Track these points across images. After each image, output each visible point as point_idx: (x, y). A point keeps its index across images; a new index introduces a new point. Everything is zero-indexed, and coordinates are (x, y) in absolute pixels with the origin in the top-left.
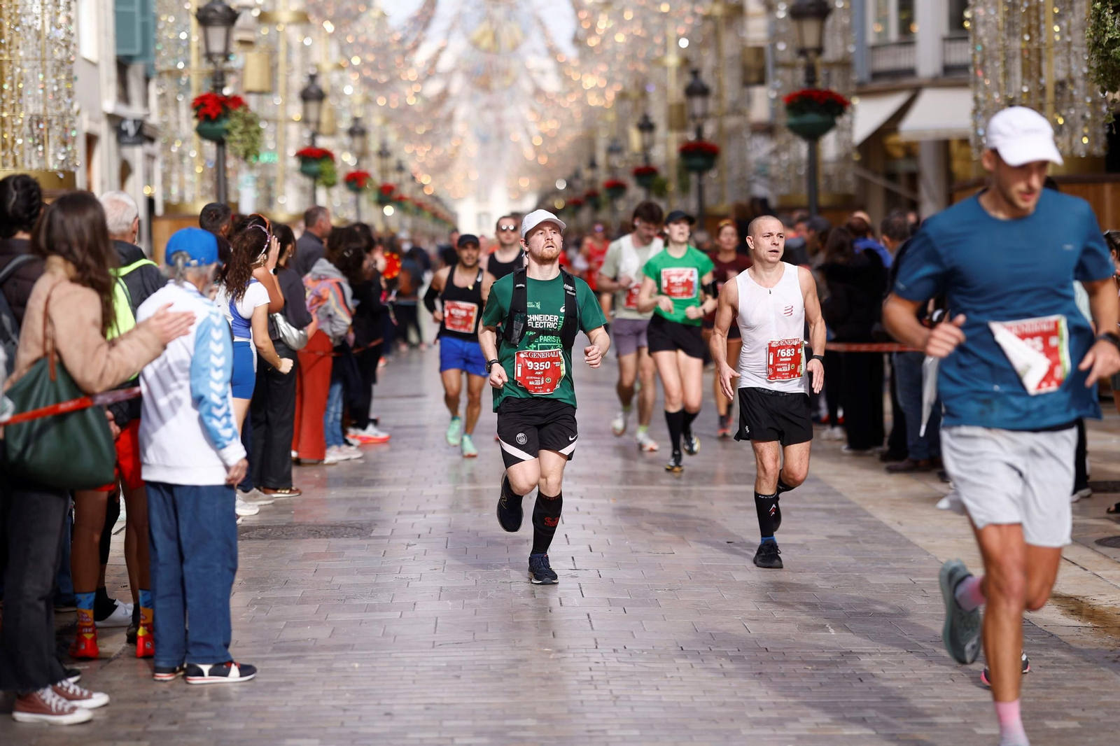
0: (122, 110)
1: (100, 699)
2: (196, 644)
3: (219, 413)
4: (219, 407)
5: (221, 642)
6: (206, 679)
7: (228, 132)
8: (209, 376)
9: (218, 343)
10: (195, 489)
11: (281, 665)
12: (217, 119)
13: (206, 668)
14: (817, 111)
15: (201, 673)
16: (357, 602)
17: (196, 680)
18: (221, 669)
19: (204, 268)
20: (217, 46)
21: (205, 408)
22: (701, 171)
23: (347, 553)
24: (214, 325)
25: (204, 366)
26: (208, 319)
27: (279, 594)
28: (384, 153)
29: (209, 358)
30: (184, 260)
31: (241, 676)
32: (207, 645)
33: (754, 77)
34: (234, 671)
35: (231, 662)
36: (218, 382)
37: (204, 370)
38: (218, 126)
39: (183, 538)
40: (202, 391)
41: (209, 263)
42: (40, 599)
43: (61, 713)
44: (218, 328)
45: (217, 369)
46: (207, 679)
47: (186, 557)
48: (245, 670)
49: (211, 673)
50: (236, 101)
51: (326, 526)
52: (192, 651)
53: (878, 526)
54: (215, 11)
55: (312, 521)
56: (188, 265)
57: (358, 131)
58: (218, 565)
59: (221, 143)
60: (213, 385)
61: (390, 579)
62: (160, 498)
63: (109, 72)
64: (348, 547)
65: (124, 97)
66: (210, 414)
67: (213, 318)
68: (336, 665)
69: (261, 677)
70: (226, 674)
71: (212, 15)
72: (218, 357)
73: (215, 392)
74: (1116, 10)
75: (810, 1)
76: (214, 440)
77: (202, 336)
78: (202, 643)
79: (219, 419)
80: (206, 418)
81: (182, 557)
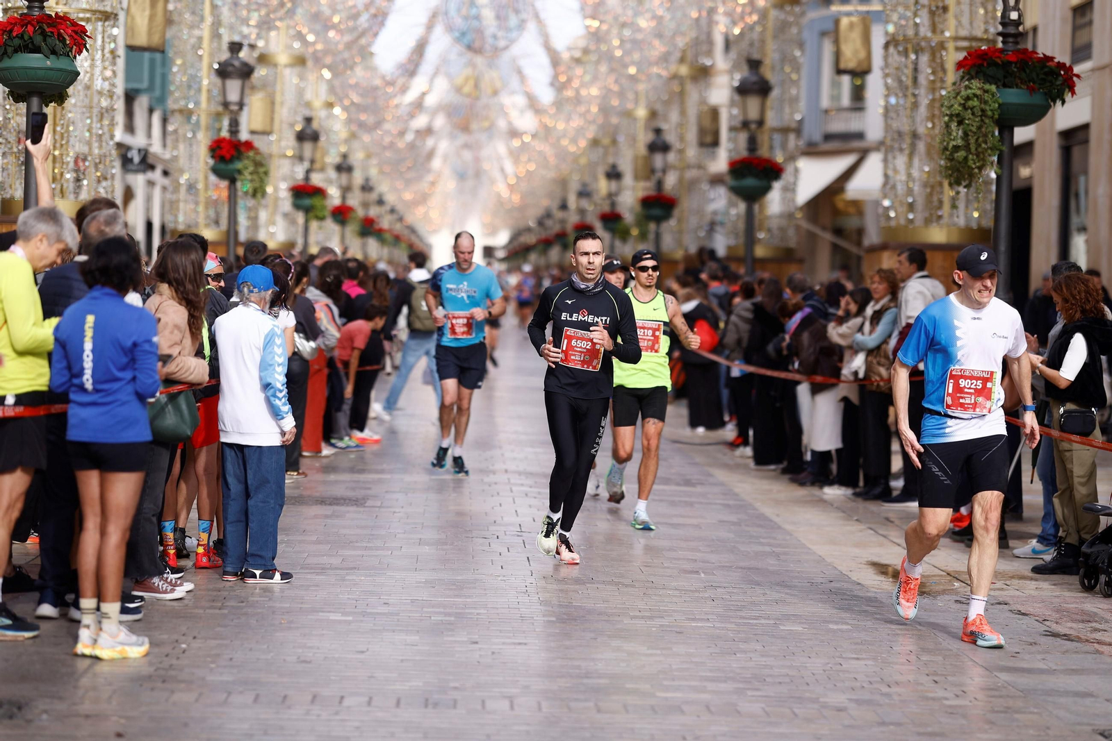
0: (128, 140)
2: (253, 555)
3: (280, 395)
4: (281, 391)
5: (270, 555)
7: (239, 172)
8: (273, 370)
9: (279, 347)
11: (309, 576)
12: (231, 160)
13: (258, 572)
14: (757, 176)
15: (254, 576)
16: (359, 544)
17: (251, 581)
18: (268, 573)
19: (263, 293)
20: (233, 96)
21: (270, 393)
22: (659, 220)
23: (347, 515)
24: (277, 335)
25: (271, 363)
26: (272, 329)
27: (300, 538)
28: (367, 188)
29: (274, 357)
30: (249, 288)
31: (283, 579)
32: (260, 556)
33: (709, 139)
34: (278, 576)
35: (276, 570)
36: (280, 374)
37: (271, 365)
38: (231, 166)
40: (269, 380)
42: (153, 515)
43: (165, 592)
45: (279, 365)
46: (258, 580)
47: (251, 495)
48: (285, 576)
49: (262, 577)
50: (249, 145)
51: (329, 498)
52: (250, 560)
53: (762, 517)
54: (233, 65)
55: (318, 494)
56: (252, 292)
57: (344, 168)
58: (272, 502)
59: (233, 181)
60: (277, 376)
61: (383, 532)
62: (233, 453)
64: (348, 512)
65: (130, 128)
66: (274, 396)
67: (276, 329)
68: (347, 578)
70: (271, 578)
71: (230, 69)
73: (279, 381)
74: (960, 123)
75: (754, 79)
76: (276, 414)
77: (268, 342)
78: (259, 553)
79: (280, 400)
80: (272, 399)
81: (247, 495)
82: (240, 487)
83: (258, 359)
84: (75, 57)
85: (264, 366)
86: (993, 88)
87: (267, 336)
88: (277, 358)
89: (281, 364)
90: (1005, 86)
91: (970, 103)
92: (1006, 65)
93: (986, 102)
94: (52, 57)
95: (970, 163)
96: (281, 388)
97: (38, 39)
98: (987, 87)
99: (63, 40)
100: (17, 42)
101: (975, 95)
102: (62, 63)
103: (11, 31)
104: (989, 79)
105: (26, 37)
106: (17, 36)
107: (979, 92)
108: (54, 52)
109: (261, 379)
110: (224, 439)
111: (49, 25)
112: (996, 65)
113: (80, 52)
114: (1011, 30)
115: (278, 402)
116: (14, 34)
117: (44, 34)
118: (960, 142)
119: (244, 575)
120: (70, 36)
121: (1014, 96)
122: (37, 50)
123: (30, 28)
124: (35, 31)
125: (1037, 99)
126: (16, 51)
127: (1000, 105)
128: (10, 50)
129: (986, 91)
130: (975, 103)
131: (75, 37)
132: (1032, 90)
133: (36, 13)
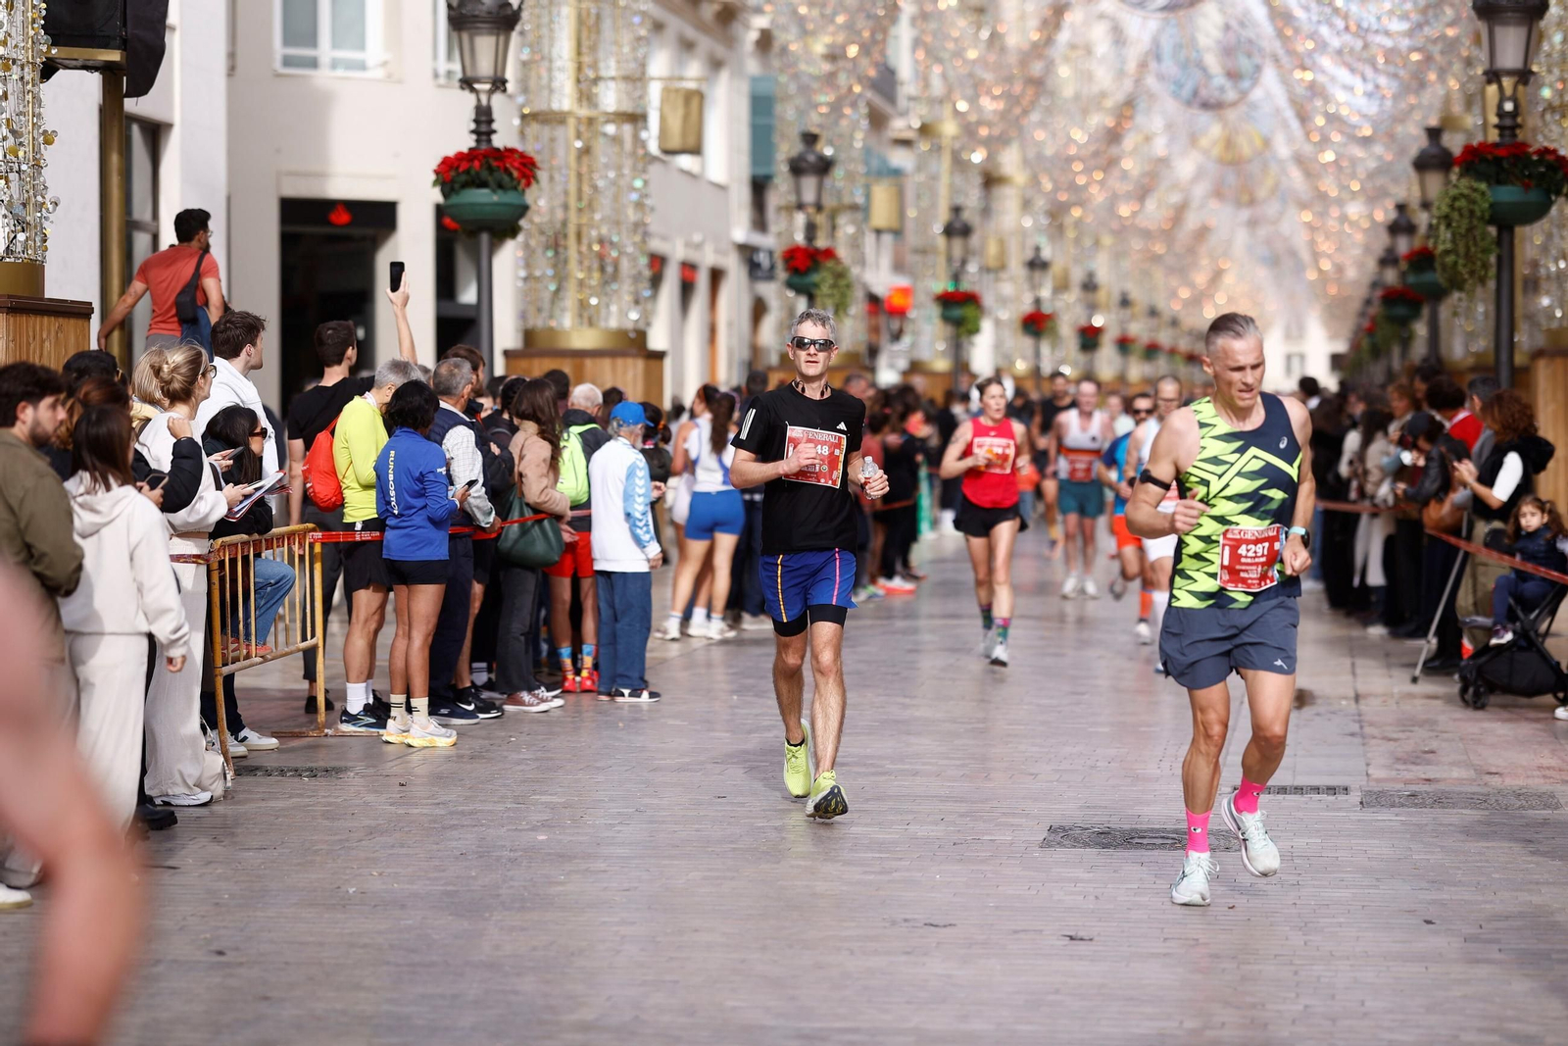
0: (757, 239)
1: (559, 702)
2: (620, 676)
3: (641, 524)
4: (640, 520)
5: (638, 675)
6: (626, 699)
7: (816, 285)
8: (634, 500)
9: (640, 479)
10: (624, 574)
12: (807, 272)
13: (626, 692)
15: (623, 695)
17: (619, 699)
18: (636, 693)
19: (635, 428)
20: (809, 196)
21: (632, 521)
24: (638, 468)
25: (632, 493)
26: (635, 462)
29: (634, 489)
31: (650, 698)
32: (627, 676)
34: (645, 694)
36: (640, 504)
37: (632, 496)
38: (808, 279)
39: (617, 606)
41: (636, 423)
42: (522, 635)
43: (532, 705)
44: (641, 469)
45: (640, 496)
47: (619, 617)
48: (652, 695)
49: (630, 695)
50: (828, 252)
52: (618, 680)
54: (808, 160)
58: (638, 625)
59: (810, 296)
60: (636, 506)
62: (604, 580)
63: (742, 195)
65: (760, 223)
66: (636, 525)
67: (638, 463)
69: (664, 698)
70: (639, 696)
71: (804, 165)
72: (640, 488)
73: (637, 510)
74: (1449, 226)
75: (1434, 151)
76: (640, 543)
77: (631, 474)
78: (626, 673)
79: (641, 528)
80: (634, 529)
81: (616, 620)
82: (610, 612)
83: (621, 488)
84: (524, 191)
85: (628, 497)
86: (1483, 186)
87: (630, 467)
88: (638, 490)
89: (642, 495)
90: (1499, 182)
91: (1457, 204)
92: (1498, 161)
93: (1474, 202)
94: (500, 192)
95: (1460, 268)
96: (640, 517)
97: (485, 174)
98: (1476, 185)
99: (510, 175)
100: (463, 178)
101: (1462, 195)
102: (509, 198)
103: (458, 167)
104: (1480, 176)
105: (473, 172)
106: (463, 172)
107: (1466, 192)
108: (500, 186)
109: (625, 509)
110: (598, 567)
111: (496, 159)
112: (1487, 161)
113: (528, 184)
114: (1508, 122)
115: (639, 531)
116: (461, 170)
117: (490, 169)
118: (1449, 246)
119: (615, 694)
120: (518, 169)
121: (1508, 194)
122: (483, 185)
123: (476, 163)
124: (481, 166)
125: (1534, 196)
126: (465, 185)
127: (1492, 206)
128: (457, 186)
129: (1475, 190)
130: (1462, 203)
131: (524, 170)
132: (1527, 187)
133: (484, 146)
